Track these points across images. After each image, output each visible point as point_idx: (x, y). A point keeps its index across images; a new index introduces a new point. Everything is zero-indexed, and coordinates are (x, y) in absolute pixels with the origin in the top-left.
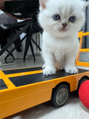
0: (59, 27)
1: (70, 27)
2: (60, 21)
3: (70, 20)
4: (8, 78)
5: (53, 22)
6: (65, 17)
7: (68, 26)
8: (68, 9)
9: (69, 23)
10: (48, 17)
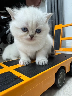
0: (27, 38)
1: (37, 38)
2: (28, 33)
3: (36, 31)
4: (14, 69)
5: (21, 33)
6: (32, 30)
7: (35, 37)
8: (34, 24)
9: (36, 34)
10: (17, 28)
